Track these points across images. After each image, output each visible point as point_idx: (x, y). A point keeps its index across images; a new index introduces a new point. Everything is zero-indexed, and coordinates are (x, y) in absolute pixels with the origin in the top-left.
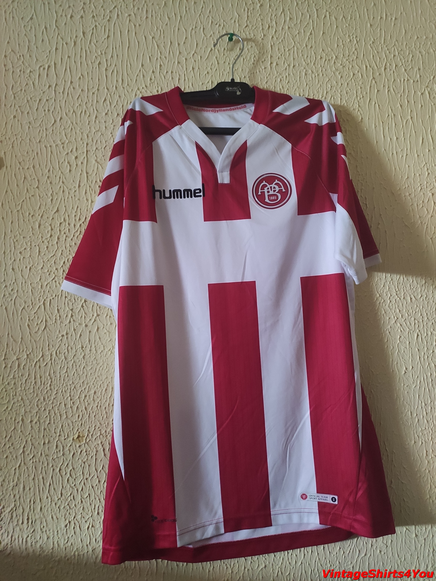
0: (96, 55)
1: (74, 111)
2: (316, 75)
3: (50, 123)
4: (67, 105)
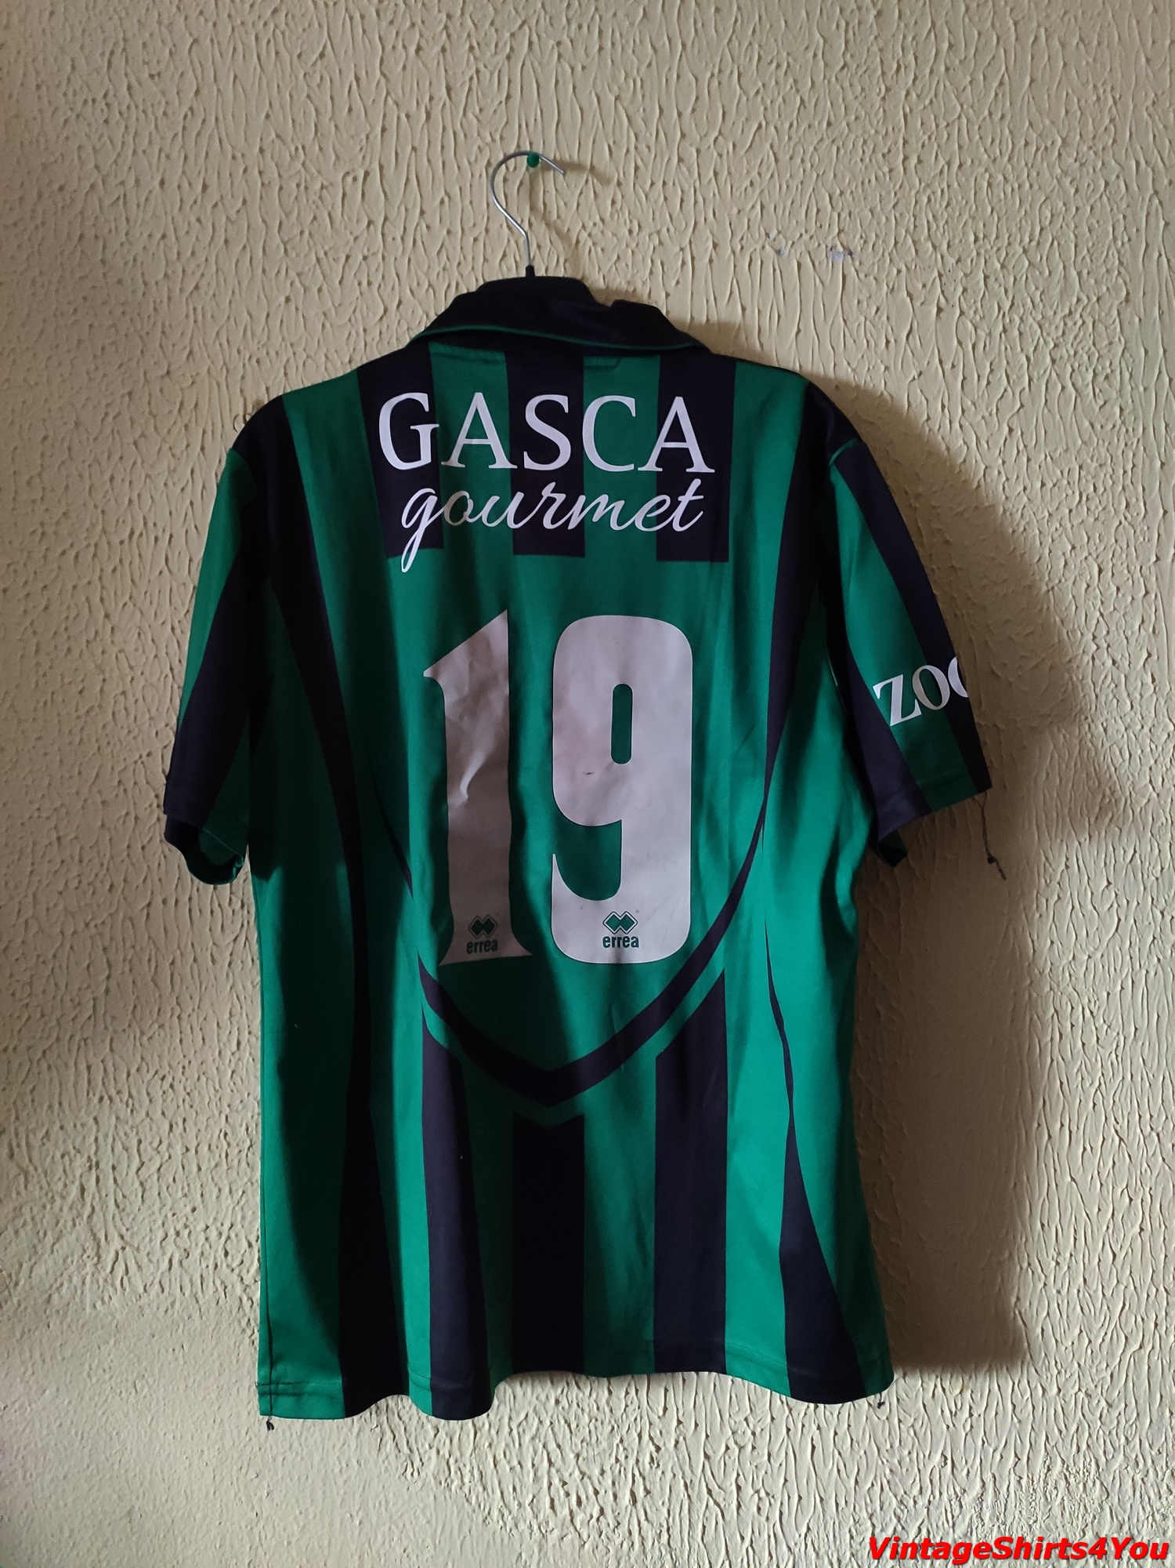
0: (479, 142)
1: (430, 285)
2: (1016, 186)
3: (375, 315)
4: (412, 268)
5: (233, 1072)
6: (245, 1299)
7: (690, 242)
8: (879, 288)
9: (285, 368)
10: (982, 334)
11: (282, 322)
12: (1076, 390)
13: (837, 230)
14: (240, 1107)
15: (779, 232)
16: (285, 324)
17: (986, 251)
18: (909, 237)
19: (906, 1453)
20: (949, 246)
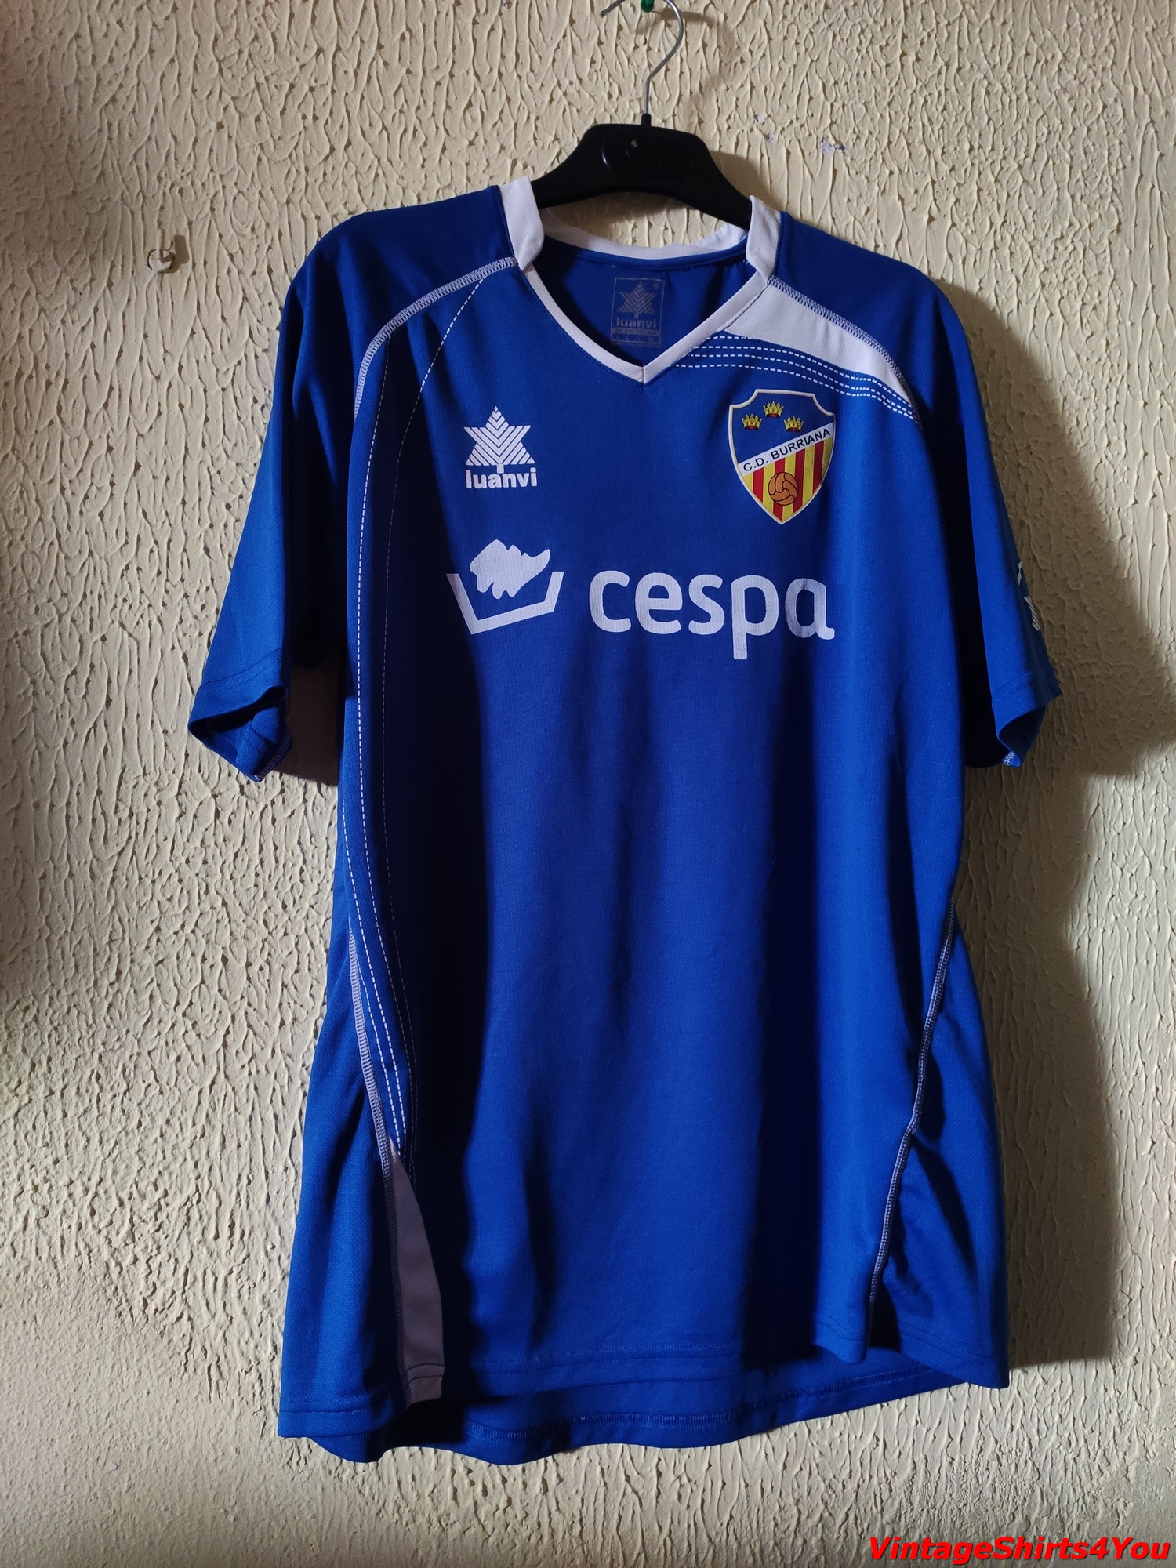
5: (110, 1005)
6: (112, 1264)
7: (674, 115)
8: (870, 188)
9: (212, 202)
10: (973, 249)
11: (211, 150)
12: (1064, 318)
13: (829, 122)
14: (116, 1048)
15: (769, 116)
16: (214, 153)
17: (980, 162)
18: (902, 136)
19: (838, 1434)
20: (943, 153)
